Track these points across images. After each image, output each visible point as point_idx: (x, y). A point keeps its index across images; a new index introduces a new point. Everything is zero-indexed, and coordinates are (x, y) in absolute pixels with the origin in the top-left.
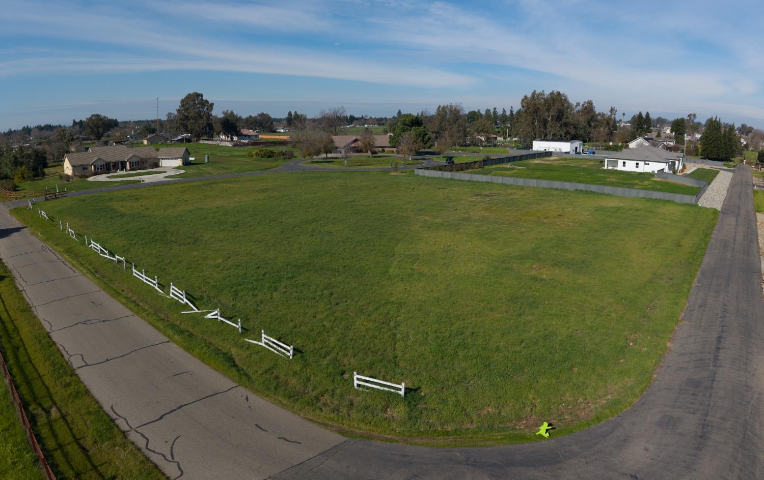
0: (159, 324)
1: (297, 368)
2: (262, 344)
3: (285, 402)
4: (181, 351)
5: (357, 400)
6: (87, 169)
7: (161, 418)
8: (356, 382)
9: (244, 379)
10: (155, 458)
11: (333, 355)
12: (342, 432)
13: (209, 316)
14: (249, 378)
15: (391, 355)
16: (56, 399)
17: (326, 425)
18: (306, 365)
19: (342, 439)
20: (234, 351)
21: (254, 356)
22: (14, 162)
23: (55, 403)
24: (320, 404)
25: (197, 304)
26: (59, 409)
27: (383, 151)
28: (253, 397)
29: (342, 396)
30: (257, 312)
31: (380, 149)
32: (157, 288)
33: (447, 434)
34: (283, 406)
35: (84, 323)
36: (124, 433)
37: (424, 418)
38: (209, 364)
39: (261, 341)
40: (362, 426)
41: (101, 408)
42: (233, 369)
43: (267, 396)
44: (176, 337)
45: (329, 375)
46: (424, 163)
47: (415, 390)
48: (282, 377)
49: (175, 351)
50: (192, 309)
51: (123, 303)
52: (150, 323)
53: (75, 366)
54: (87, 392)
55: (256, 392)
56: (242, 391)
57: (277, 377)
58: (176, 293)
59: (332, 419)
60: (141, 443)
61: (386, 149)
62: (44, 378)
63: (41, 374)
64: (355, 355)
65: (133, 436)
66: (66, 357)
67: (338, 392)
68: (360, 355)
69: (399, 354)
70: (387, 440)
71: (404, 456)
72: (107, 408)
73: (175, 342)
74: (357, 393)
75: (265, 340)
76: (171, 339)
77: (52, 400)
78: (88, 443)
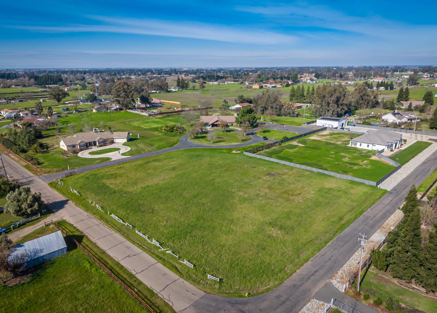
0: (153, 256)
1: (194, 271)
2: (185, 263)
3: (192, 282)
4: (162, 266)
5: (209, 282)
6: (75, 147)
7: (164, 289)
8: (208, 277)
9: (182, 275)
10: (166, 301)
11: (203, 266)
12: (205, 292)
13: (168, 252)
14: (183, 275)
15: (218, 267)
16: (135, 286)
17: (201, 289)
18: (197, 270)
19: (205, 294)
20: (177, 265)
21: (183, 267)
22: (28, 142)
23: (135, 287)
24: (200, 283)
25: (162, 246)
26: (137, 289)
27: (232, 125)
28: (185, 282)
29: (205, 280)
30: (182, 249)
31: (231, 124)
32: (147, 239)
33: (226, 293)
34: (192, 284)
35: (128, 256)
36: (156, 294)
37: (222, 288)
38: (171, 271)
39: (184, 262)
40: (209, 290)
41: (148, 287)
42: (178, 272)
43: (188, 281)
44: (160, 261)
45: (202, 274)
46: (251, 139)
47: (222, 279)
48: (191, 275)
49: (160, 265)
50: (162, 249)
51: (137, 247)
52: (150, 255)
53: (134, 274)
54: (142, 283)
55: (185, 279)
56: (181, 280)
57: (190, 275)
58: (154, 242)
59: (203, 288)
60: (162, 297)
61: (233, 124)
62: (127, 279)
63: (125, 278)
64: (209, 267)
65: (159, 295)
66: (130, 271)
67: (204, 279)
68: (210, 267)
69: (220, 267)
70: (214, 294)
71: (216, 299)
72: (149, 287)
73: (160, 263)
74: (209, 280)
75: (185, 262)
76: (159, 262)
77: (133, 286)
78: (149, 297)
